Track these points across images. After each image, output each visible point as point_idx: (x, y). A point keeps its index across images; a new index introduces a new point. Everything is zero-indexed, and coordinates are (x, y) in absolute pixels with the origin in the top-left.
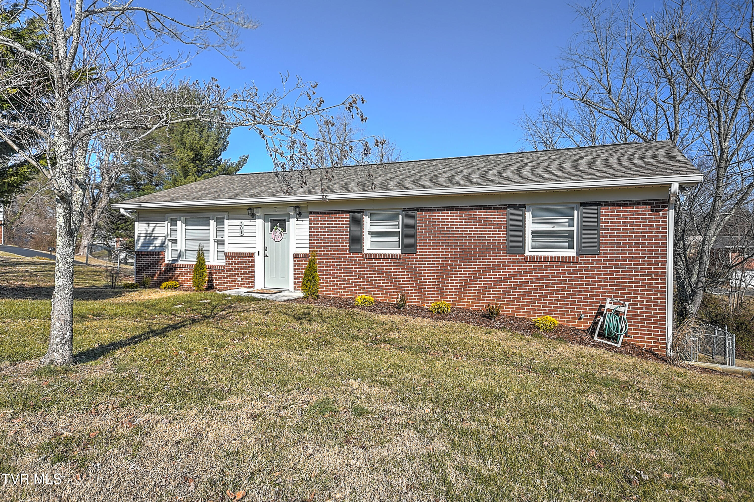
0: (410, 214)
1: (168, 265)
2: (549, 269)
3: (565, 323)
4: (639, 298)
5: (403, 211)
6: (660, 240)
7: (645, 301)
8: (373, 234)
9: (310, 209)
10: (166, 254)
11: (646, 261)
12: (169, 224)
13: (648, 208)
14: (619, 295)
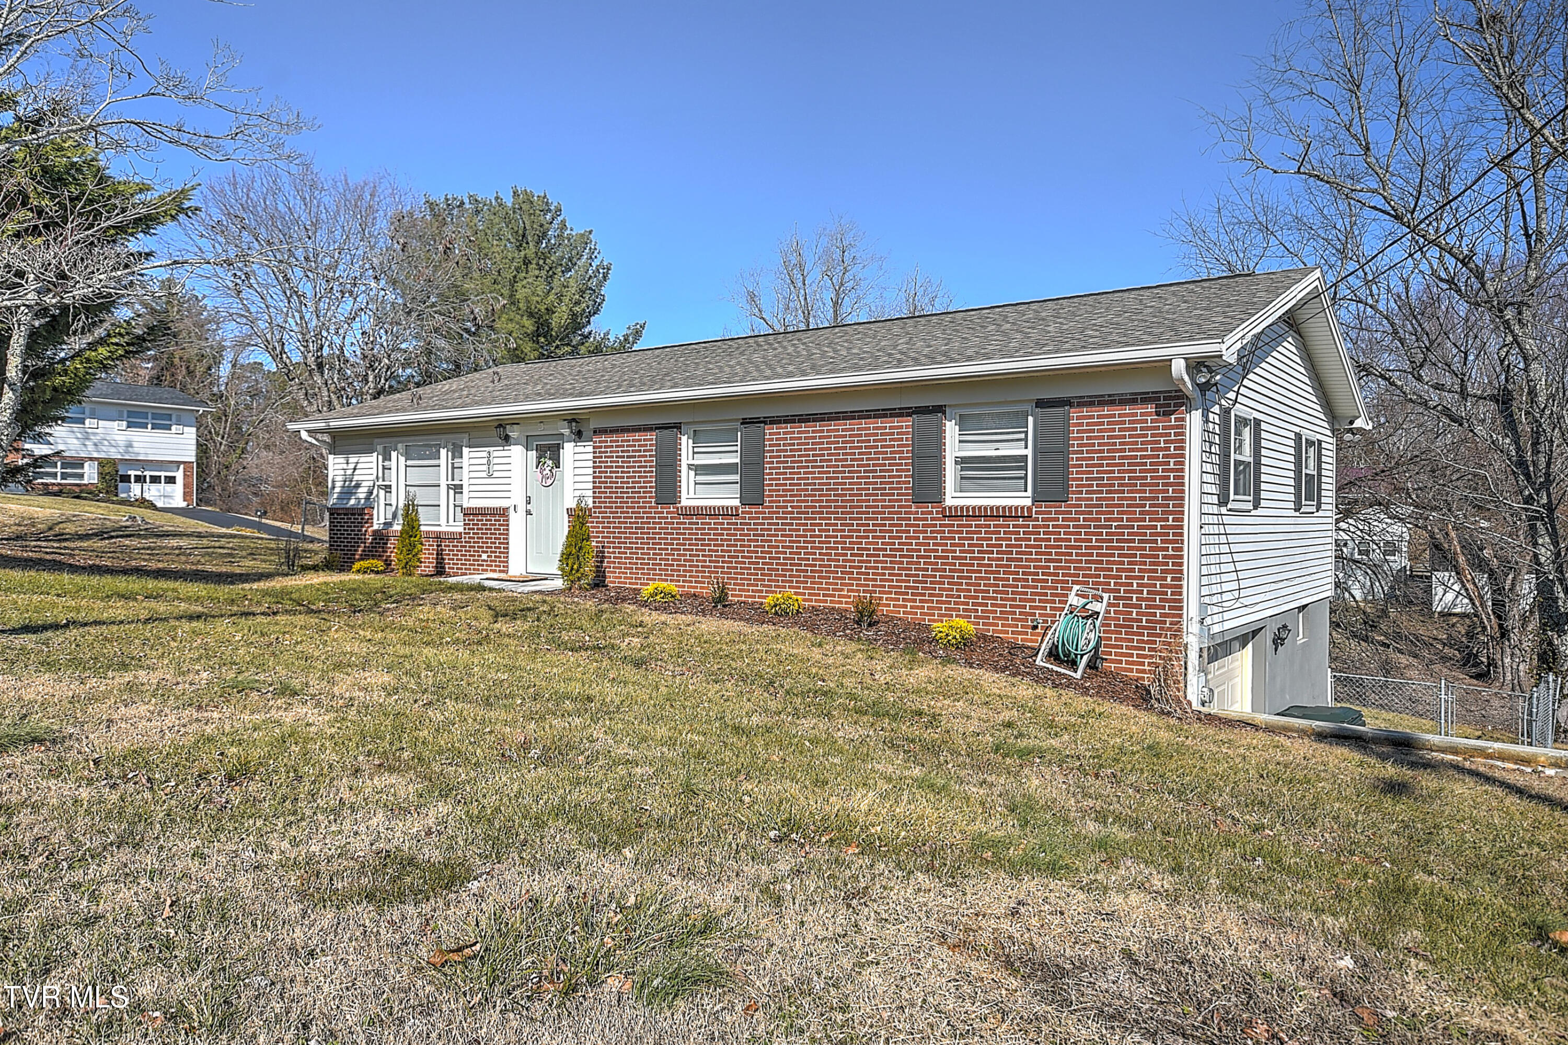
0: (752, 427)
1: (375, 532)
2: (983, 530)
3: (1010, 635)
4: (1135, 585)
5: (742, 424)
6: (1172, 470)
7: (1145, 592)
8: (699, 469)
9: (593, 425)
10: (375, 512)
11: (1148, 513)
12: (380, 457)
13: (1151, 408)
14: (1102, 580)
